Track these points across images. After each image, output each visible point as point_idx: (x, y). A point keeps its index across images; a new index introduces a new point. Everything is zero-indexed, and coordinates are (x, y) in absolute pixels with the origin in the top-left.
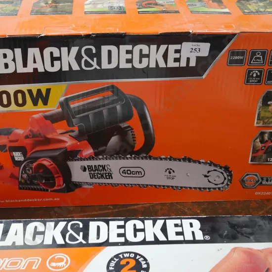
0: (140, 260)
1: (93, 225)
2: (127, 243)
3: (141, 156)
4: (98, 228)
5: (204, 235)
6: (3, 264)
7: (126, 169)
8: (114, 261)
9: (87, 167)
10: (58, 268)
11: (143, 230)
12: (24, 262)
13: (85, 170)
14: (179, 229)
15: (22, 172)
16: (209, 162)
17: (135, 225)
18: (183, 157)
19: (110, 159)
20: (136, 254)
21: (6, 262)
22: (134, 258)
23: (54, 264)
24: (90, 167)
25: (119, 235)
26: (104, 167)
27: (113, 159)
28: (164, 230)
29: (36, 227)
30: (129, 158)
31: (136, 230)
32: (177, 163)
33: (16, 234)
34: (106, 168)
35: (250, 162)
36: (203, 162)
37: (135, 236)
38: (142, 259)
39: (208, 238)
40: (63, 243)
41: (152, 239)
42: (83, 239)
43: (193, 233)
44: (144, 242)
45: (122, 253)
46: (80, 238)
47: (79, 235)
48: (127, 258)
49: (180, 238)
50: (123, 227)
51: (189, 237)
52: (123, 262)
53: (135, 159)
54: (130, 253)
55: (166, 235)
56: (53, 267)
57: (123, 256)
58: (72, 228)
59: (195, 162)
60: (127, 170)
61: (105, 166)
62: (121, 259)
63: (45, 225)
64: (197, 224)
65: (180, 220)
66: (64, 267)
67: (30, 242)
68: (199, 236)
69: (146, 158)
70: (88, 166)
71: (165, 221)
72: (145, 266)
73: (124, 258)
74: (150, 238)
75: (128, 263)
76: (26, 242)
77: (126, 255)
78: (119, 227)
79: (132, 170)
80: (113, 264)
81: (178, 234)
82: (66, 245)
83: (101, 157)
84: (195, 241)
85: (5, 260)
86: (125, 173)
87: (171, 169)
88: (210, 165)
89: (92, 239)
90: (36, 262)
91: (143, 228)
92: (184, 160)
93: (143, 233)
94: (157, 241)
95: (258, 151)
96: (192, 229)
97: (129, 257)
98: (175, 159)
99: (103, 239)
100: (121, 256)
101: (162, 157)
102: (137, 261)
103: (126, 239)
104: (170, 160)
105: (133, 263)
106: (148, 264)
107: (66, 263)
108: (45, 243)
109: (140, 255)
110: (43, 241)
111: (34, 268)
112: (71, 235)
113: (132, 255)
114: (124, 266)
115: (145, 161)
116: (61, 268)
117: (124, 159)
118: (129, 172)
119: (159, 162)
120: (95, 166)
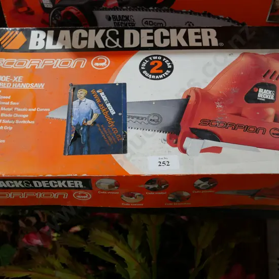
0: (166, 62)
1: (127, 33)
2: (155, 48)
3: (163, 8)
4: (132, 35)
5: (219, 42)
6: (57, 63)
7: (148, 20)
8: (145, 62)
9: (111, 16)
10: (101, 67)
11: (168, 37)
12: (73, 62)
13: (109, 19)
14: (199, 37)
15: (52, 19)
16: (227, 18)
17: (162, 33)
18: (203, 12)
19: (133, 10)
20: (163, 57)
21: (59, 62)
22: (161, 60)
23: (97, 64)
24: (114, 17)
25: (149, 41)
26: (127, 18)
27: (137, 11)
28: (186, 37)
29: (80, 34)
30: (152, 10)
31: (163, 38)
32: (197, 17)
33: (65, 39)
34: (129, 18)
35: (267, 21)
36: (222, 18)
37: (162, 42)
38: (167, 61)
39: (222, 44)
40: (103, 47)
41: (176, 45)
42: (119, 44)
43: (210, 40)
44: (169, 48)
45: (152, 56)
46: (117, 44)
47: (116, 41)
48: (155, 60)
49: (199, 44)
50: (152, 34)
51: (206, 43)
52: (152, 63)
53: (157, 11)
54: (158, 56)
55: (187, 42)
56: (96, 66)
57: (152, 58)
58: (110, 35)
59: (214, 17)
60: (150, 22)
61: (128, 16)
62: (150, 61)
63: (88, 32)
64: (213, 32)
65: (199, 29)
66: (105, 66)
67: (76, 46)
68: (215, 43)
69: (168, 11)
70: (113, 16)
71: (187, 30)
72: (170, 67)
73: (153, 60)
74: (174, 44)
75: (156, 64)
76: (73, 46)
77: (154, 58)
78: (149, 34)
79: (154, 21)
80: (144, 64)
81: (197, 41)
82: (106, 49)
83: (125, 8)
84: (211, 47)
85: (58, 61)
86: (147, 24)
87: (191, 23)
88: (229, 21)
89: (127, 44)
90: (83, 63)
91: (168, 35)
92: (204, 14)
93: (169, 39)
94: (180, 47)
95: (276, 11)
96: (210, 37)
97: (157, 60)
98: (195, 14)
99: (135, 44)
100: (151, 58)
101: (183, 11)
102: (164, 62)
103: (154, 45)
104: (191, 14)
105: (160, 64)
106: (172, 65)
107: (107, 63)
108: (89, 47)
109: (166, 58)
110: (87, 45)
111: (81, 67)
112: (109, 41)
113: (160, 58)
114: (153, 66)
115: (166, 14)
116: (103, 67)
117: (146, 10)
118: (151, 23)
119: (180, 15)
120: (119, 16)
